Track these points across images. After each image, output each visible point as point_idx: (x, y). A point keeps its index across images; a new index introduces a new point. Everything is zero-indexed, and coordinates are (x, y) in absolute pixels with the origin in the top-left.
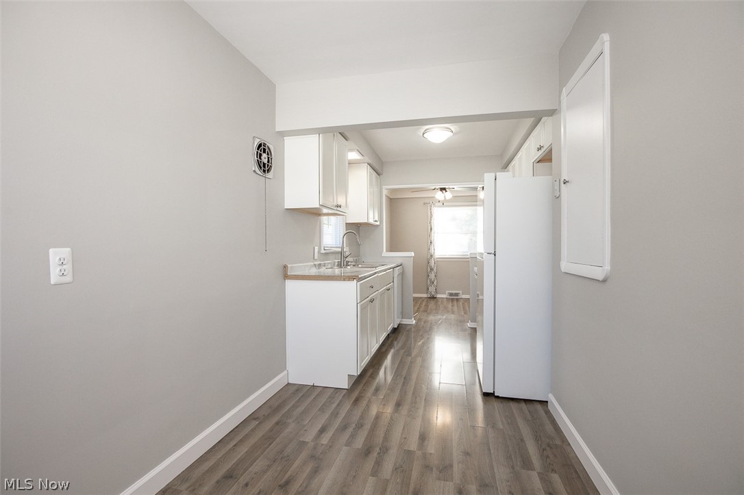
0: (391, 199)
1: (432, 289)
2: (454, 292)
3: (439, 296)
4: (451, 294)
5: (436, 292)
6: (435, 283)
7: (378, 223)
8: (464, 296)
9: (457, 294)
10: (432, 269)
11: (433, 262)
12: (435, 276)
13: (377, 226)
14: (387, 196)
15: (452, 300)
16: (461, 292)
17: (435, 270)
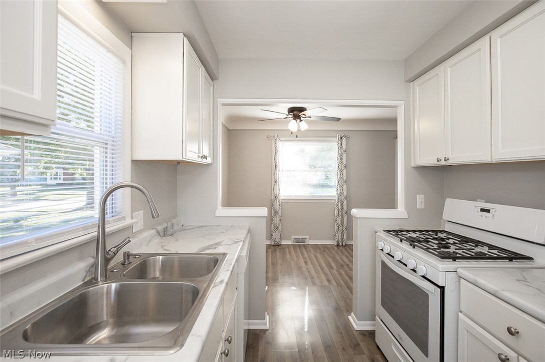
0: (229, 130)
1: (276, 235)
2: (300, 237)
3: (284, 242)
4: (297, 240)
5: (281, 239)
6: (280, 228)
7: (209, 160)
8: (312, 242)
9: (303, 240)
10: (276, 213)
11: (278, 204)
12: (280, 220)
13: (208, 165)
14: (225, 127)
15: (299, 246)
16: (307, 237)
17: (280, 213)
